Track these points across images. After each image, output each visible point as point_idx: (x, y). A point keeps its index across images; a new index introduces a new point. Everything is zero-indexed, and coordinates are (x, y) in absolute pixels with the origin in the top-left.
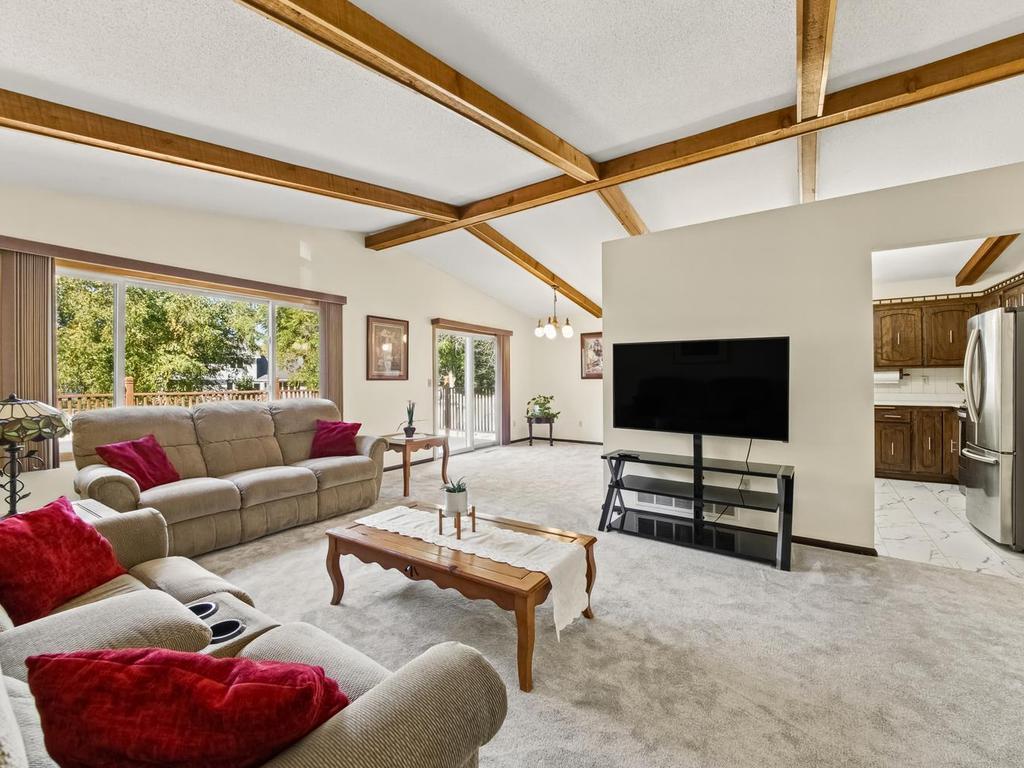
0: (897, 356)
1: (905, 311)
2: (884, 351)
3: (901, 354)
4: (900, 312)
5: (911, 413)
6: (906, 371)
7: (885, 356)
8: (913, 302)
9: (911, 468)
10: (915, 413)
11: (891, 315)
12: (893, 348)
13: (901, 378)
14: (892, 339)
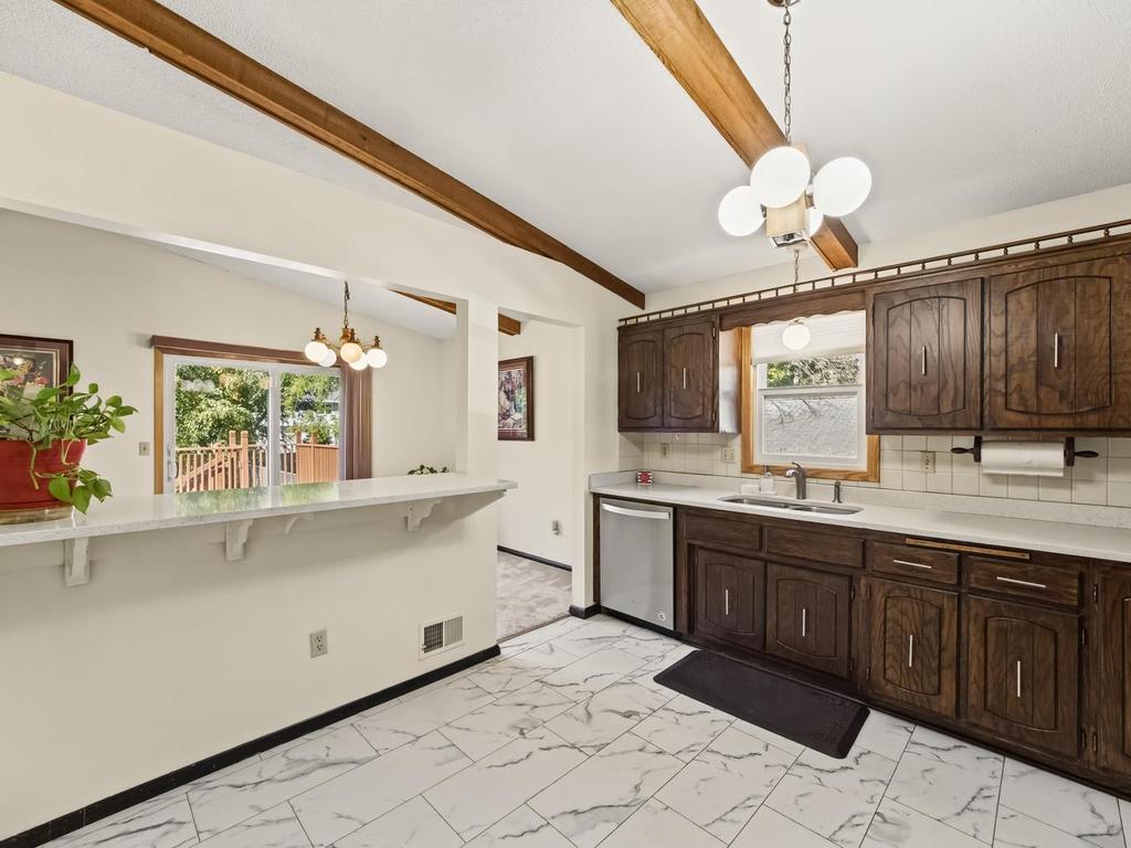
0: (1051, 401)
1: (1078, 270)
2: (1013, 384)
3: (1063, 396)
4: (1062, 272)
5: (1081, 577)
6: (1082, 444)
7: (1014, 398)
8: (1108, 239)
9: (1081, 749)
10: (1098, 580)
11: (1035, 285)
12: (1038, 377)
13: (1069, 461)
14: (1038, 350)
